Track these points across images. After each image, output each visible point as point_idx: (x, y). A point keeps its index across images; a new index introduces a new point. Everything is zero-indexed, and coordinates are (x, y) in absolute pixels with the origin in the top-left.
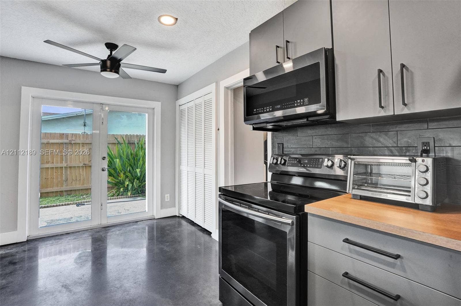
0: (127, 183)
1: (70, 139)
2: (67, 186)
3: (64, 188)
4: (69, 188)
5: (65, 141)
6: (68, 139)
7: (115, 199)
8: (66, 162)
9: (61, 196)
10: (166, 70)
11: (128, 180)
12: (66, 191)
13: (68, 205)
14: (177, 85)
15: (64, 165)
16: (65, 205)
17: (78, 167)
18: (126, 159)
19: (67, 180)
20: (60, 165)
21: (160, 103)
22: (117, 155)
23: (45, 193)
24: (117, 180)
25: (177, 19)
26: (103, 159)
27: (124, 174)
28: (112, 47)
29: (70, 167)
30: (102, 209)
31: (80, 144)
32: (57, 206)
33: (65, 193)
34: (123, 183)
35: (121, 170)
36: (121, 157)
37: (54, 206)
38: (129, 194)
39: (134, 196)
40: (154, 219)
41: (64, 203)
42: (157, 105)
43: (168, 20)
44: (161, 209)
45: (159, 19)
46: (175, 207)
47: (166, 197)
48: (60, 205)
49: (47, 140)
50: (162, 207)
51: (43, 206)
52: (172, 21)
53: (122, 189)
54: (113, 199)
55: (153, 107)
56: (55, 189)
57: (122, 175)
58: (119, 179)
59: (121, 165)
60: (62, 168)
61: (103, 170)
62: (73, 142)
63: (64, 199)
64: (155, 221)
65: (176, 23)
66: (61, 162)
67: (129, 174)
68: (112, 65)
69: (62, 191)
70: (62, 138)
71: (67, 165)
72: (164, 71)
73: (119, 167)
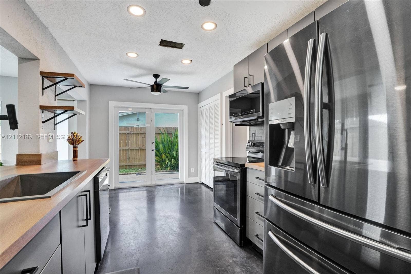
0: (167, 161)
1: (130, 130)
2: (129, 162)
3: (128, 164)
4: (130, 164)
5: (127, 132)
6: (129, 131)
7: (159, 172)
8: (128, 146)
9: (126, 168)
10: (188, 88)
11: (168, 159)
12: (128, 166)
13: (131, 174)
14: (198, 93)
15: (127, 148)
16: (129, 174)
17: (135, 149)
18: (166, 145)
19: (129, 158)
20: (125, 149)
21: (187, 107)
22: (160, 142)
24: (160, 159)
25: (191, 61)
26: (153, 144)
27: (165, 155)
28: (156, 76)
29: (131, 150)
30: (152, 175)
31: (136, 134)
32: (124, 174)
33: (128, 167)
34: (164, 161)
35: (163, 152)
36: (163, 143)
38: (169, 169)
39: (172, 170)
40: (184, 183)
42: (185, 108)
43: (186, 62)
44: (188, 178)
45: (181, 62)
46: (198, 177)
47: (191, 169)
48: (126, 174)
50: (189, 176)
52: (189, 62)
53: (164, 166)
54: (158, 172)
55: (182, 109)
57: (164, 155)
58: (162, 158)
59: (163, 149)
60: (126, 150)
61: (153, 151)
62: (132, 133)
63: (128, 171)
64: (185, 185)
65: (191, 63)
66: (125, 146)
67: (168, 155)
68: (157, 87)
69: (126, 166)
70: (125, 130)
71: (129, 148)
72: (187, 88)
73: (162, 150)
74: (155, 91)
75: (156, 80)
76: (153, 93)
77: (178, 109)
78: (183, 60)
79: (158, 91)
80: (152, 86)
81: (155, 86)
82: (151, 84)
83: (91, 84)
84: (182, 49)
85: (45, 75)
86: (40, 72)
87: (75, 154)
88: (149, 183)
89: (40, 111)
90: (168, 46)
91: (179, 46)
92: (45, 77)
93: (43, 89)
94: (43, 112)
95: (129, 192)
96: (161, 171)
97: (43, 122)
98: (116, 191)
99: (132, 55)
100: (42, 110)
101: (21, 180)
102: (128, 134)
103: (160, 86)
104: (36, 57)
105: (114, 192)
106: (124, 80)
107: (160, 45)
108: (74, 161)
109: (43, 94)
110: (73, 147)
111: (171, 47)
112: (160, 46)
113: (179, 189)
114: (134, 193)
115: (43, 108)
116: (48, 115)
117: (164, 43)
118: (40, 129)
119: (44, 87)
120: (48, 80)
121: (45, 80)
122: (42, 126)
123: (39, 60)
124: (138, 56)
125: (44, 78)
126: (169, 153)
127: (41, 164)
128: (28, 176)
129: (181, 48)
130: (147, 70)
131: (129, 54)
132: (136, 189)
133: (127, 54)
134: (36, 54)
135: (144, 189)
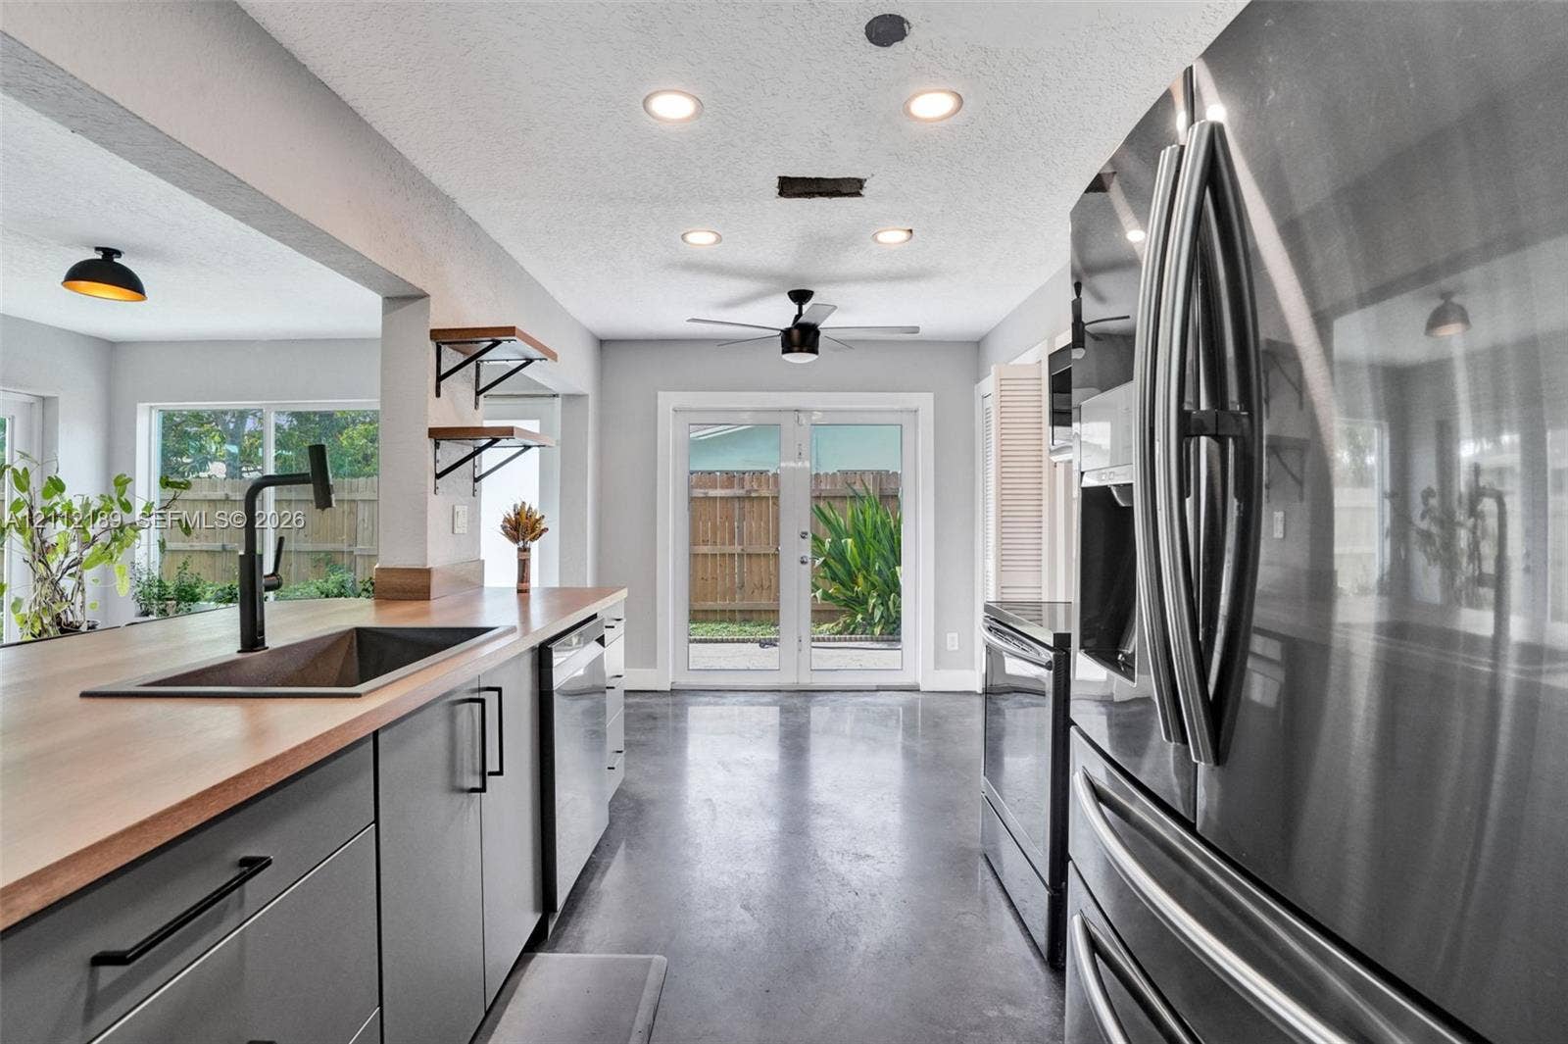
0: (872, 601)
1: (747, 486)
2: (742, 600)
3: (738, 604)
4: (746, 605)
5: (738, 492)
6: (743, 488)
7: (845, 640)
8: (741, 542)
9: (732, 621)
10: (919, 328)
11: (875, 594)
12: (740, 611)
13: (744, 641)
14: (977, 340)
15: (737, 549)
16: (738, 641)
17: (764, 554)
18: (872, 540)
19: (743, 586)
20: (728, 549)
21: (930, 396)
22: (849, 528)
23: (703, 611)
24: (849, 593)
25: (911, 231)
26: (803, 538)
27: (865, 578)
28: (800, 296)
29: (749, 555)
30: (800, 649)
31: (768, 498)
32: (722, 641)
33: (738, 616)
34: (860, 601)
35: (859, 565)
36: (859, 536)
37: (716, 641)
38: (877, 630)
39: (891, 637)
40: (918, 691)
41: (736, 638)
42: (924, 402)
43: (893, 237)
44: (933, 670)
45: (874, 239)
46: (973, 669)
47: (948, 641)
48: (727, 641)
49: (702, 491)
50: (938, 664)
51: (698, 637)
52: (904, 236)
53: (859, 617)
54: (840, 640)
55: (913, 406)
56: (719, 605)
57: (860, 580)
58: (855, 590)
59: (859, 554)
60: (732, 555)
61: (803, 562)
62: (753, 495)
63: (737, 629)
64: (921, 698)
65: (910, 238)
66: (732, 543)
67: (875, 578)
68: (802, 337)
69: (734, 611)
70: (730, 486)
71: (742, 550)
72: (915, 330)
73: (854, 559)
74: (796, 349)
75: (800, 309)
76: (790, 357)
77: (896, 407)
78: (881, 232)
79: (805, 349)
80: (786, 334)
81: (796, 333)
82: (782, 328)
83: (604, 335)
84: (861, 195)
85: (442, 338)
86: (432, 331)
87: (524, 571)
88: (788, 679)
89: (430, 443)
90: (810, 195)
91: (847, 188)
92: (444, 343)
93: (440, 378)
94: (437, 446)
95: (716, 704)
96: (853, 636)
97: (438, 476)
98: (678, 698)
99: (701, 238)
100: (435, 440)
101: (359, 642)
102: (738, 497)
103: (812, 333)
104: (421, 290)
105: (670, 700)
106: (689, 321)
107: (781, 194)
108: (519, 591)
109: (438, 395)
110: (519, 549)
111: (821, 194)
112: (783, 198)
113: (901, 709)
114: (732, 709)
115: (438, 435)
116: (452, 452)
117: (790, 187)
118: (431, 496)
119: (442, 373)
120: (454, 349)
121: (446, 350)
122: (436, 488)
123: (429, 296)
124: (719, 239)
125: (443, 347)
126: (880, 573)
127: (429, 599)
128: (377, 633)
129: (858, 194)
130: (766, 279)
131: (691, 238)
132: (742, 697)
133: (683, 237)
134: (420, 282)
135: (768, 698)
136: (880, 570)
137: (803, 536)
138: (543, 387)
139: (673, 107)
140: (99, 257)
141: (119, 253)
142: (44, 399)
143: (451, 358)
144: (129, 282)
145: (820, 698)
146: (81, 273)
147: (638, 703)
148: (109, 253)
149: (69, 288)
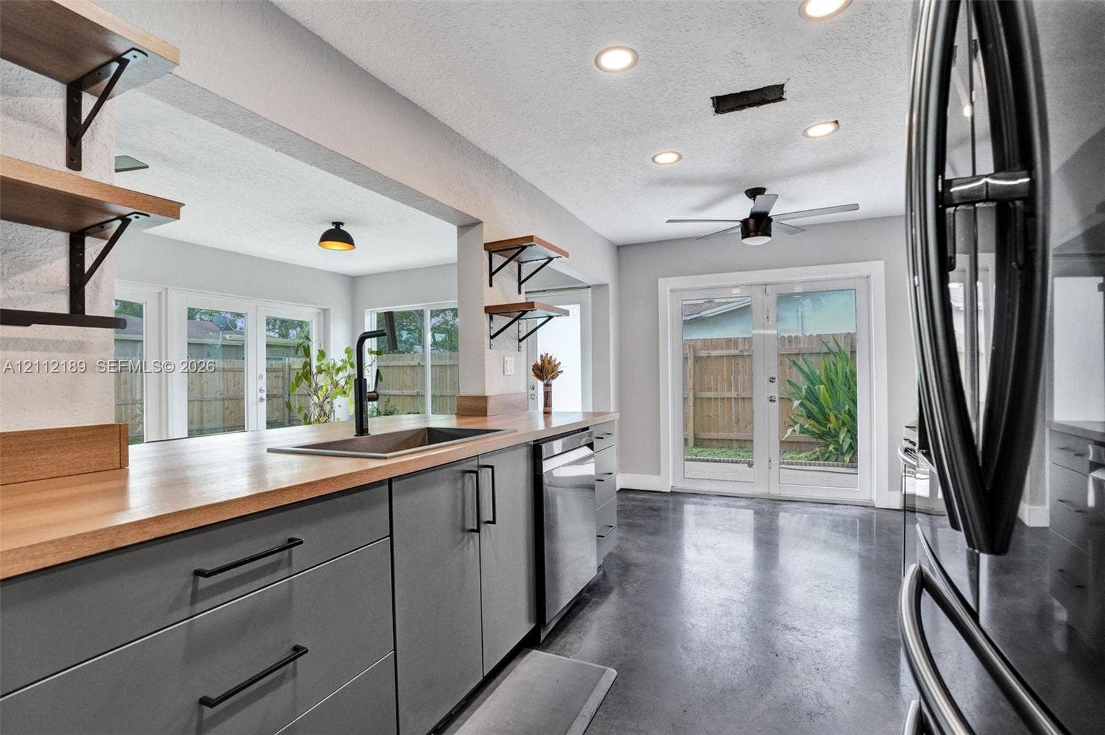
0: (842, 436)
1: (740, 347)
2: (738, 432)
3: (734, 435)
4: (741, 436)
5: (733, 352)
6: (737, 349)
7: (820, 465)
8: (737, 390)
10: (858, 205)
11: (846, 429)
12: (736, 440)
13: (736, 462)
15: (733, 394)
16: (732, 462)
19: (739, 421)
20: (727, 395)
21: (881, 264)
22: (823, 379)
23: (708, 439)
24: (823, 428)
25: (837, 122)
27: (836, 415)
28: (754, 193)
29: (743, 399)
30: (770, 468)
32: (720, 461)
33: (735, 444)
34: (834, 435)
35: (831, 406)
36: (830, 382)
37: (716, 461)
38: (848, 458)
40: (874, 507)
41: (730, 459)
42: (876, 269)
43: (822, 130)
44: (889, 490)
45: (805, 133)
48: (724, 462)
49: (706, 352)
50: (892, 486)
51: (702, 458)
52: (831, 127)
53: (831, 448)
54: (815, 465)
55: (865, 273)
56: (721, 435)
57: (832, 418)
58: (828, 426)
59: (829, 396)
60: (729, 399)
61: (770, 401)
62: (745, 353)
63: (733, 453)
64: (876, 511)
65: (838, 128)
66: (730, 390)
67: (845, 417)
68: (758, 224)
69: (732, 440)
70: (728, 348)
71: (738, 395)
72: (855, 207)
73: (825, 399)
74: (752, 234)
75: (755, 203)
76: (748, 241)
77: (851, 275)
78: (810, 128)
79: (760, 233)
80: (745, 223)
81: (752, 222)
82: (741, 220)
83: (620, 242)
84: (783, 99)
85: (492, 248)
86: (485, 244)
87: (547, 399)
88: (760, 490)
89: (486, 317)
90: (742, 107)
91: (770, 95)
92: (494, 252)
93: (492, 274)
94: (491, 318)
95: (702, 504)
96: (826, 462)
97: (492, 337)
98: (675, 498)
99: (666, 158)
100: (490, 314)
102: (734, 356)
103: (765, 222)
104: (476, 219)
105: (671, 499)
106: (667, 222)
107: (717, 112)
108: (545, 413)
109: (491, 285)
110: (545, 385)
111: (750, 105)
112: (720, 115)
113: (858, 521)
114: (713, 509)
115: (491, 311)
116: (500, 321)
117: (724, 104)
118: (487, 350)
119: (493, 271)
120: (501, 255)
121: (496, 257)
122: (491, 345)
123: (482, 222)
124: (680, 157)
125: (493, 255)
127: (486, 415)
129: (781, 99)
130: (727, 184)
131: (660, 159)
132: (722, 501)
133: (653, 159)
134: (475, 214)
135: (743, 503)
136: (849, 410)
137: (772, 380)
138: (580, 282)
139: (616, 60)
140: (334, 227)
141: (342, 224)
142: (324, 310)
143: (498, 260)
144: (347, 239)
145: (785, 506)
146: (327, 237)
147: (645, 498)
148: (338, 224)
149: (322, 246)
